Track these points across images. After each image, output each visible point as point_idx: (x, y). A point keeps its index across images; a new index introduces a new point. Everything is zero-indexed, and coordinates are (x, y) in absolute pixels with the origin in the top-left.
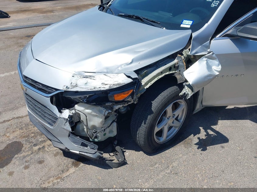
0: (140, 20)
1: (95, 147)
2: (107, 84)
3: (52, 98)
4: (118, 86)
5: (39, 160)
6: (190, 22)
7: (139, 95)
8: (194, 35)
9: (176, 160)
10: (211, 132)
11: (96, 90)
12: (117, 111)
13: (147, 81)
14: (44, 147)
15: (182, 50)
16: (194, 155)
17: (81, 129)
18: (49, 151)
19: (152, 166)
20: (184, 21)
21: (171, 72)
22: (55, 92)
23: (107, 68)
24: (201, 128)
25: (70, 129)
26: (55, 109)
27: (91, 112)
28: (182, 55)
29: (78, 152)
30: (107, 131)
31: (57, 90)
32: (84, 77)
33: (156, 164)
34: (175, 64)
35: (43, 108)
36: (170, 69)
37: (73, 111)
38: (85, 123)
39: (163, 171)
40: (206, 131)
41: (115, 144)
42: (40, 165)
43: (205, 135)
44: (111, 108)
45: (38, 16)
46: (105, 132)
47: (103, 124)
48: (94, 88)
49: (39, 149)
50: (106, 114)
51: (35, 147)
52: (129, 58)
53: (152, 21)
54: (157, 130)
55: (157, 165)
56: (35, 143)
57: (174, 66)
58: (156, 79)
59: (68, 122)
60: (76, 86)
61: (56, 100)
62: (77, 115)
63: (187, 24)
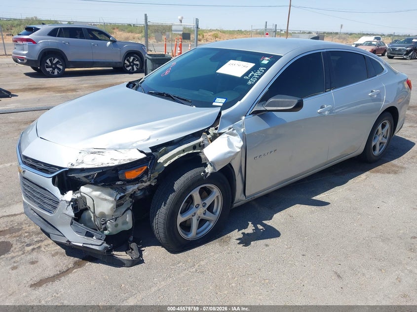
0: (171, 98)
1: (102, 237)
2: (116, 160)
3: (54, 178)
4: (129, 162)
5: (31, 261)
6: (223, 100)
7: (156, 174)
8: (224, 113)
9: (205, 258)
10: (260, 227)
11: (104, 166)
12: (132, 196)
13: (165, 160)
14: (40, 247)
15: (208, 128)
16: (229, 253)
17: (87, 218)
18: (45, 251)
19: (173, 265)
20: (218, 99)
21: (195, 151)
22: (58, 171)
23: (120, 145)
24: (250, 223)
25: (73, 214)
26: (56, 191)
27: (100, 195)
28: (208, 133)
29: (81, 245)
30: (120, 221)
31: (60, 168)
32: (92, 153)
33: (179, 263)
34: (200, 143)
35: (42, 192)
36: (194, 147)
37: (79, 195)
38: (92, 210)
39: (186, 270)
40: (255, 225)
41: (130, 241)
42: (32, 265)
43: (253, 230)
44: (124, 191)
45: (53, 96)
46: (117, 222)
47: (115, 212)
48: (102, 164)
49: (33, 249)
50: (118, 198)
51: (28, 248)
52: (146, 134)
53: (183, 100)
54: (180, 219)
55: (181, 264)
56: (28, 243)
57: (199, 144)
58: (176, 158)
59: (71, 206)
60: (82, 162)
61: (59, 180)
62: (83, 199)
63: (220, 101)
